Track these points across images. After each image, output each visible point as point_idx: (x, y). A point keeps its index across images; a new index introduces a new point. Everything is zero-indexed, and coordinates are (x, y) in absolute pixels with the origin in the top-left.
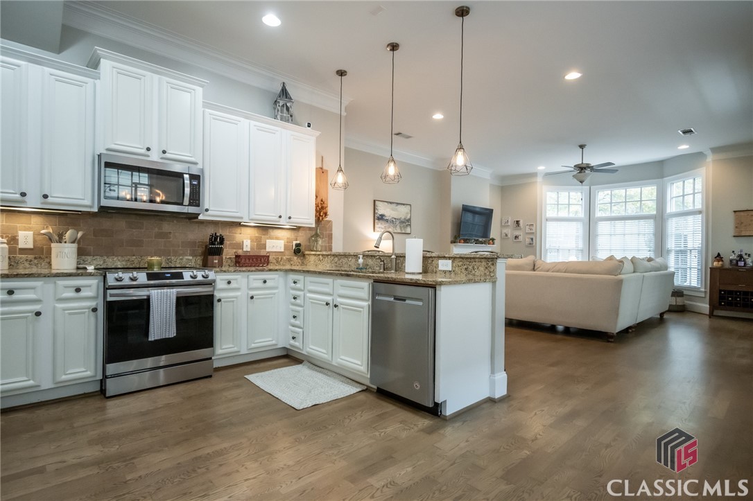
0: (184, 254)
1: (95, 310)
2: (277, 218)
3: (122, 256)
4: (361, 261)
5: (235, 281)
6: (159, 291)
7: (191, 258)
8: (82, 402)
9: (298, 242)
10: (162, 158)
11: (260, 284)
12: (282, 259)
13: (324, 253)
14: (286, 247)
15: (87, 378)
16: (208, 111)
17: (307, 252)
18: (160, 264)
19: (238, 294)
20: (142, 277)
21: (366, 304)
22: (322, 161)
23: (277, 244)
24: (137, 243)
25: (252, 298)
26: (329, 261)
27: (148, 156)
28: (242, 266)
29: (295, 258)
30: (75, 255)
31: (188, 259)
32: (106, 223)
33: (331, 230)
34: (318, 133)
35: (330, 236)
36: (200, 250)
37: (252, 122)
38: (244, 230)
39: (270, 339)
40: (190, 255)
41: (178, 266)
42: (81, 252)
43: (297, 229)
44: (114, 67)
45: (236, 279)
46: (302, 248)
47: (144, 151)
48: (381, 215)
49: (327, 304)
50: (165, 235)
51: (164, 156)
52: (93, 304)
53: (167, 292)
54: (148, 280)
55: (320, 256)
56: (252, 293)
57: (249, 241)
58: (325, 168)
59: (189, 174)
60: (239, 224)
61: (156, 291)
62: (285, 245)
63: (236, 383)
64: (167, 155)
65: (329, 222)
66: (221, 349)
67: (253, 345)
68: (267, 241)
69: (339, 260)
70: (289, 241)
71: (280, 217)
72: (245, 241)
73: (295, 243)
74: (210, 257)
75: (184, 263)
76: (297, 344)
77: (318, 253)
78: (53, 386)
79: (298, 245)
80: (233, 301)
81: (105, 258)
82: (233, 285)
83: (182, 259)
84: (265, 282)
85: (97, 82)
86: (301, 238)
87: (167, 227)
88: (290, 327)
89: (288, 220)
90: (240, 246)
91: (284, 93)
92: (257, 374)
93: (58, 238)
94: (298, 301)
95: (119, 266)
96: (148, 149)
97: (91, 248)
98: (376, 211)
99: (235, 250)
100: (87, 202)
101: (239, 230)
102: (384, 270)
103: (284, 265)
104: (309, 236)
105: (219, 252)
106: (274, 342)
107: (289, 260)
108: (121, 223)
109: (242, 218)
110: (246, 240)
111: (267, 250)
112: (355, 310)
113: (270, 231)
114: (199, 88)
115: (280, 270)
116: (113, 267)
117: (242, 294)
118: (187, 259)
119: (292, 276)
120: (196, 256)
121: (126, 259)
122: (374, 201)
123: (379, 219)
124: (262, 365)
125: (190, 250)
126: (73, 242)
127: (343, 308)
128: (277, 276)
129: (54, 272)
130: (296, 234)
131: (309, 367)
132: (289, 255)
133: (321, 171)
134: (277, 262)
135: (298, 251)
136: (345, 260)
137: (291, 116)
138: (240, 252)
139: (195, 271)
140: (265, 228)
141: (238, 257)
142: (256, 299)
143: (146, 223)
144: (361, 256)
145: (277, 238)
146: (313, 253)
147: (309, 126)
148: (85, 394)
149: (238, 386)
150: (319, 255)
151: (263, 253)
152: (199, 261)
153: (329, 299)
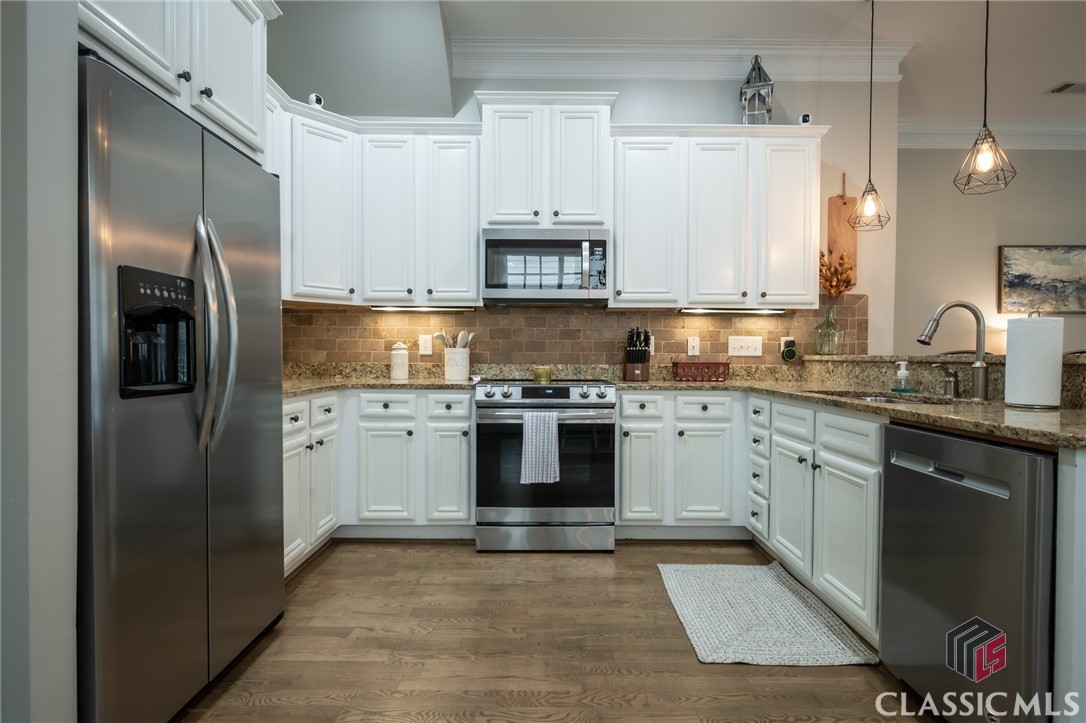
0: (598, 361)
1: (465, 434)
2: (739, 298)
3: (520, 364)
4: (903, 373)
5: (653, 405)
6: (535, 414)
7: (606, 366)
8: (452, 550)
9: (791, 338)
10: (554, 224)
11: (696, 411)
12: (757, 368)
13: (835, 358)
14: (766, 348)
15: (460, 520)
16: (621, 139)
17: (806, 357)
18: (549, 375)
19: (658, 425)
20: (516, 394)
21: (873, 471)
22: (844, 182)
23: (748, 343)
24: (537, 347)
25: (681, 434)
26: (844, 374)
27: (537, 223)
28: (681, 380)
29: (785, 367)
30: (466, 363)
31: (604, 368)
32: (504, 321)
33: (865, 313)
34: (824, 129)
35: (863, 327)
36: (621, 355)
37: (692, 139)
38: (689, 321)
39: (716, 508)
40: (607, 362)
41: (590, 378)
42: (475, 360)
43: (788, 314)
44: (496, 112)
45: (654, 402)
46: (799, 351)
47: (531, 218)
48: (1018, 277)
49: (801, 460)
50: (569, 334)
51: (557, 219)
52: (464, 425)
53: (545, 417)
54: (523, 397)
55: (830, 364)
56: (682, 426)
57: (697, 339)
58: (849, 194)
59: (590, 241)
60: (679, 313)
61: (530, 414)
62: (763, 344)
63: (640, 573)
64: (561, 218)
65: (860, 297)
66: (631, 512)
67: (685, 514)
68: (730, 337)
69: (863, 371)
70: (773, 337)
71: (744, 294)
72: (690, 340)
73: (783, 340)
74: (629, 365)
75: (598, 374)
76: (759, 526)
77: (826, 358)
78: (426, 523)
79: (790, 344)
80: (649, 437)
81: (502, 366)
82: (650, 410)
83: (594, 368)
84: (705, 408)
85: (480, 137)
86: (797, 332)
87: (574, 322)
88: (751, 493)
89: (761, 300)
90: (682, 347)
91: (758, 73)
92: (678, 566)
93: (451, 342)
94: (761, 447)
95: (518, 377)
96: (536, 214)
97: (487, 354)
98: (1005, 270)
99: (673, 355)
100: (472, 294)
101: (680, 322)
102: (957, 394)
103: (760, 380)
104: (816, 325)
105: (642, 357)
106: (722, 515)
107: (772, 371)
108: (519, 320)
109: (675, 301)
110: (693, 337)
111: (730, 354)
112: (852, 481)
113: (736, 320)
114: (604, 106)
115: (735, 389)
116: (511, 378)
117: (666, 427)
118: (601, 369)
119: (755, 401)
120: (615, 364)
121: (526, 368)
122: (1000, 249)
123: (1012, 285)
124: (700, 550)
125: (606, 355)
126: (464, 347)
127: (830, 473)
128: (729, 399)
129: (447, 383)
130: (786, 324)
131: (778, 577)
132: (771, 361)
133: (840, 202)
134: (749, 374)
135: (790, 354)
136: (873, 372)
137: (769, 111)
138: (682, 358)
139: (602, 387)
140: (726, 316)
141: (675, 365)
142: (690, 436)
143: (549, 317)
144: (903, 364)
145: (749, 333)
146: (817, 357)
147: (805, 119)
148: (461, 539)
149: (640, 580)
150: (827, 361)
151: (722, 358)
152: (618, 370)
153: (806, 449)
